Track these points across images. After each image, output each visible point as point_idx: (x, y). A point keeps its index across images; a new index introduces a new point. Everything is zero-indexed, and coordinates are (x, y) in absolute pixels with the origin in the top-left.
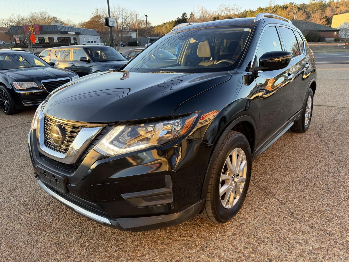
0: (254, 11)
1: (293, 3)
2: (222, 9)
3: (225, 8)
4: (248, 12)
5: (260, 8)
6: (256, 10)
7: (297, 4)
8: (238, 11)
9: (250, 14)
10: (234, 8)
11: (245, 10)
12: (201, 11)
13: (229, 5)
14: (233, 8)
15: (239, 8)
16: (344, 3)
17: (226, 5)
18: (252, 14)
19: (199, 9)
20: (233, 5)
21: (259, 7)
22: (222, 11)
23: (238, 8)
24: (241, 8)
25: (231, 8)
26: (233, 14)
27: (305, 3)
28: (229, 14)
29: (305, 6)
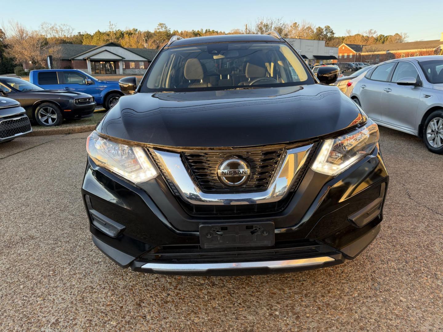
0: (92, 34)
1: (137, 30)
2: (46, 29)
3: (49, 28)
4: (83, 35)
5: (99, 31)
6: (94, 34)
7: (141, 31)
8: (70, 33)
9: (88, 38)
10: (64, 29)
11: (80, 33)
12: (16, 29)
13: (55, 24)
14: (61, 28)
15: (71, 29)
16: (188, 34)
17: (51, 25)
18: (90, 38)
19: (12, 25)
20: (62, 25)
21: (97, 30)
22: (46, 31)
23: (69, 29)
24: (73, 30)
25: (59, 28)
26: (63, 37)
27: (150, 31)
28: (57, 36)
29: (150, 34)
